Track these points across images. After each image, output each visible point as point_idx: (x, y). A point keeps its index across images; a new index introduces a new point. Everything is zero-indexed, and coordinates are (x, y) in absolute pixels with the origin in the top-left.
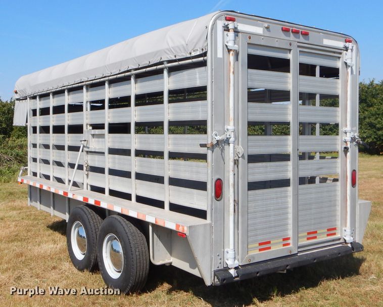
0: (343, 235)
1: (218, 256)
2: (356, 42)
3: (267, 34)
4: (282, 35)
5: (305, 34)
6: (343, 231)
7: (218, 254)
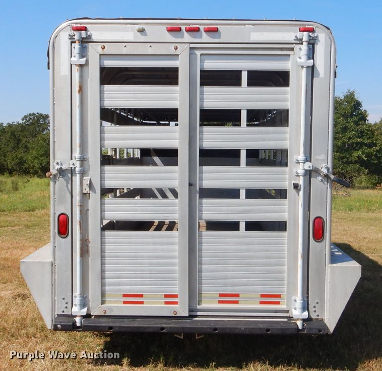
0: (293, 306)
1: (64, 299)
2: (329, 29)
3: (142, 38)
4: (169, 37)
5: (213, 31)
6: (293, 301)
7: (63, 297)
